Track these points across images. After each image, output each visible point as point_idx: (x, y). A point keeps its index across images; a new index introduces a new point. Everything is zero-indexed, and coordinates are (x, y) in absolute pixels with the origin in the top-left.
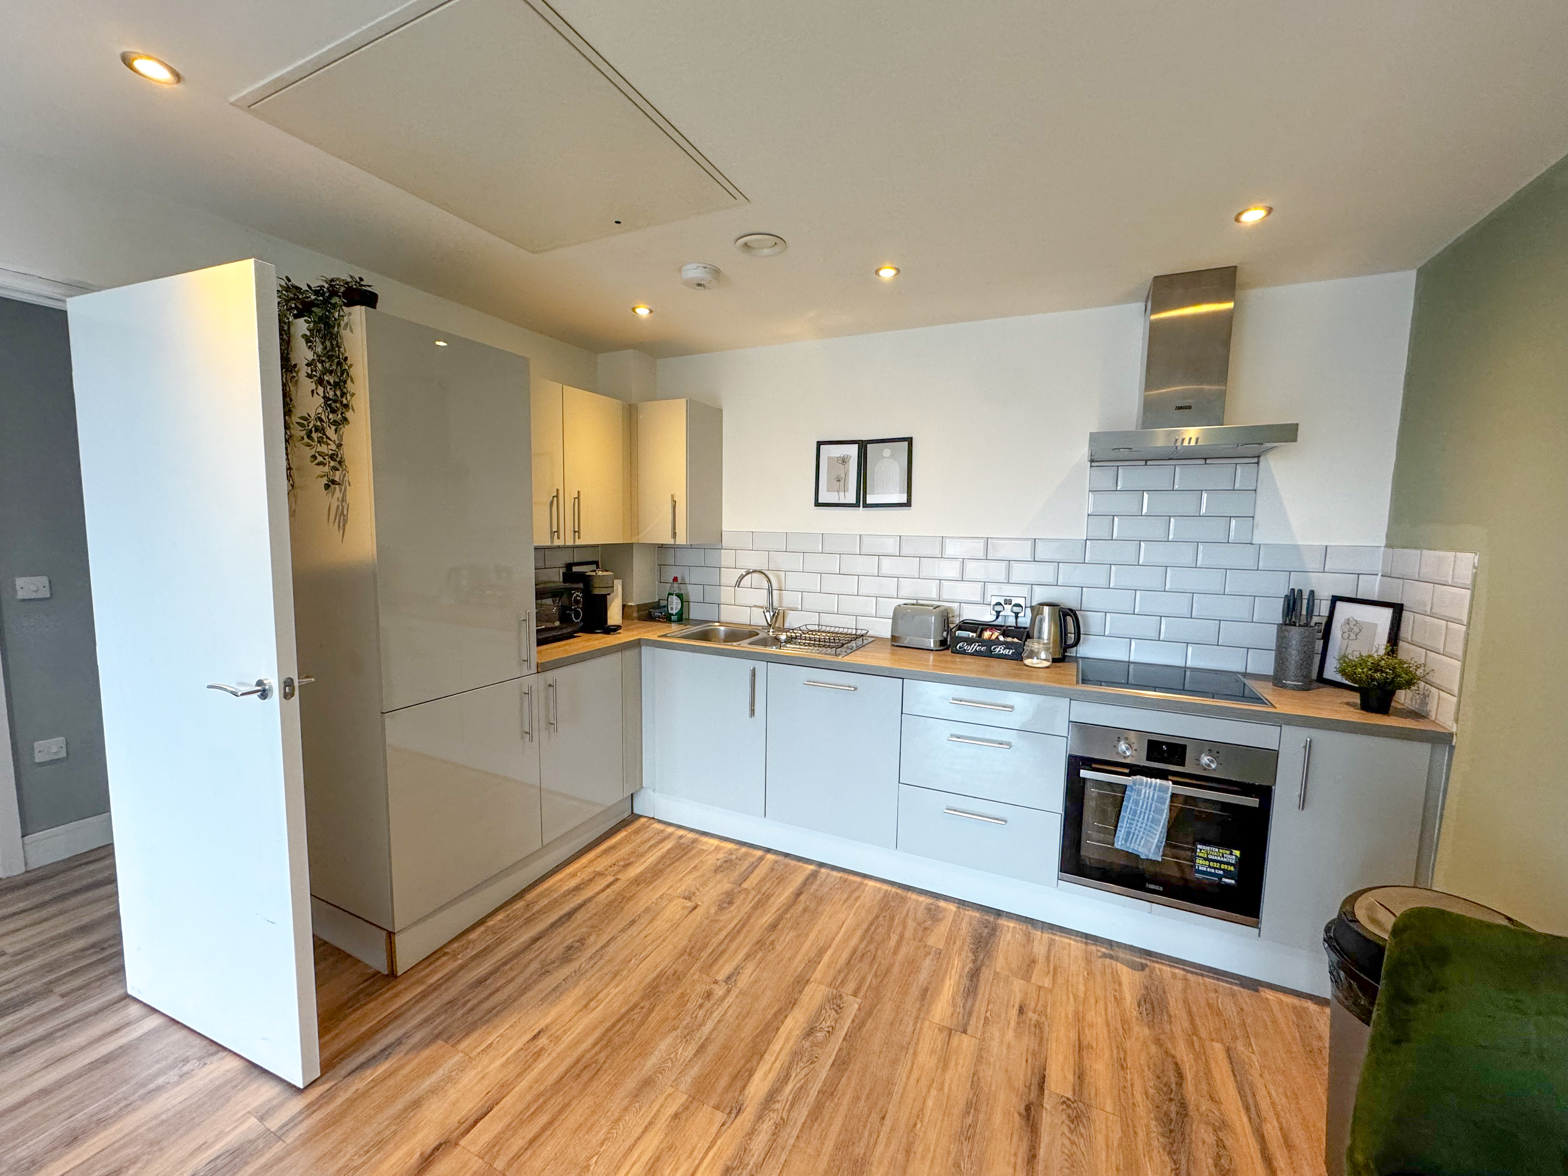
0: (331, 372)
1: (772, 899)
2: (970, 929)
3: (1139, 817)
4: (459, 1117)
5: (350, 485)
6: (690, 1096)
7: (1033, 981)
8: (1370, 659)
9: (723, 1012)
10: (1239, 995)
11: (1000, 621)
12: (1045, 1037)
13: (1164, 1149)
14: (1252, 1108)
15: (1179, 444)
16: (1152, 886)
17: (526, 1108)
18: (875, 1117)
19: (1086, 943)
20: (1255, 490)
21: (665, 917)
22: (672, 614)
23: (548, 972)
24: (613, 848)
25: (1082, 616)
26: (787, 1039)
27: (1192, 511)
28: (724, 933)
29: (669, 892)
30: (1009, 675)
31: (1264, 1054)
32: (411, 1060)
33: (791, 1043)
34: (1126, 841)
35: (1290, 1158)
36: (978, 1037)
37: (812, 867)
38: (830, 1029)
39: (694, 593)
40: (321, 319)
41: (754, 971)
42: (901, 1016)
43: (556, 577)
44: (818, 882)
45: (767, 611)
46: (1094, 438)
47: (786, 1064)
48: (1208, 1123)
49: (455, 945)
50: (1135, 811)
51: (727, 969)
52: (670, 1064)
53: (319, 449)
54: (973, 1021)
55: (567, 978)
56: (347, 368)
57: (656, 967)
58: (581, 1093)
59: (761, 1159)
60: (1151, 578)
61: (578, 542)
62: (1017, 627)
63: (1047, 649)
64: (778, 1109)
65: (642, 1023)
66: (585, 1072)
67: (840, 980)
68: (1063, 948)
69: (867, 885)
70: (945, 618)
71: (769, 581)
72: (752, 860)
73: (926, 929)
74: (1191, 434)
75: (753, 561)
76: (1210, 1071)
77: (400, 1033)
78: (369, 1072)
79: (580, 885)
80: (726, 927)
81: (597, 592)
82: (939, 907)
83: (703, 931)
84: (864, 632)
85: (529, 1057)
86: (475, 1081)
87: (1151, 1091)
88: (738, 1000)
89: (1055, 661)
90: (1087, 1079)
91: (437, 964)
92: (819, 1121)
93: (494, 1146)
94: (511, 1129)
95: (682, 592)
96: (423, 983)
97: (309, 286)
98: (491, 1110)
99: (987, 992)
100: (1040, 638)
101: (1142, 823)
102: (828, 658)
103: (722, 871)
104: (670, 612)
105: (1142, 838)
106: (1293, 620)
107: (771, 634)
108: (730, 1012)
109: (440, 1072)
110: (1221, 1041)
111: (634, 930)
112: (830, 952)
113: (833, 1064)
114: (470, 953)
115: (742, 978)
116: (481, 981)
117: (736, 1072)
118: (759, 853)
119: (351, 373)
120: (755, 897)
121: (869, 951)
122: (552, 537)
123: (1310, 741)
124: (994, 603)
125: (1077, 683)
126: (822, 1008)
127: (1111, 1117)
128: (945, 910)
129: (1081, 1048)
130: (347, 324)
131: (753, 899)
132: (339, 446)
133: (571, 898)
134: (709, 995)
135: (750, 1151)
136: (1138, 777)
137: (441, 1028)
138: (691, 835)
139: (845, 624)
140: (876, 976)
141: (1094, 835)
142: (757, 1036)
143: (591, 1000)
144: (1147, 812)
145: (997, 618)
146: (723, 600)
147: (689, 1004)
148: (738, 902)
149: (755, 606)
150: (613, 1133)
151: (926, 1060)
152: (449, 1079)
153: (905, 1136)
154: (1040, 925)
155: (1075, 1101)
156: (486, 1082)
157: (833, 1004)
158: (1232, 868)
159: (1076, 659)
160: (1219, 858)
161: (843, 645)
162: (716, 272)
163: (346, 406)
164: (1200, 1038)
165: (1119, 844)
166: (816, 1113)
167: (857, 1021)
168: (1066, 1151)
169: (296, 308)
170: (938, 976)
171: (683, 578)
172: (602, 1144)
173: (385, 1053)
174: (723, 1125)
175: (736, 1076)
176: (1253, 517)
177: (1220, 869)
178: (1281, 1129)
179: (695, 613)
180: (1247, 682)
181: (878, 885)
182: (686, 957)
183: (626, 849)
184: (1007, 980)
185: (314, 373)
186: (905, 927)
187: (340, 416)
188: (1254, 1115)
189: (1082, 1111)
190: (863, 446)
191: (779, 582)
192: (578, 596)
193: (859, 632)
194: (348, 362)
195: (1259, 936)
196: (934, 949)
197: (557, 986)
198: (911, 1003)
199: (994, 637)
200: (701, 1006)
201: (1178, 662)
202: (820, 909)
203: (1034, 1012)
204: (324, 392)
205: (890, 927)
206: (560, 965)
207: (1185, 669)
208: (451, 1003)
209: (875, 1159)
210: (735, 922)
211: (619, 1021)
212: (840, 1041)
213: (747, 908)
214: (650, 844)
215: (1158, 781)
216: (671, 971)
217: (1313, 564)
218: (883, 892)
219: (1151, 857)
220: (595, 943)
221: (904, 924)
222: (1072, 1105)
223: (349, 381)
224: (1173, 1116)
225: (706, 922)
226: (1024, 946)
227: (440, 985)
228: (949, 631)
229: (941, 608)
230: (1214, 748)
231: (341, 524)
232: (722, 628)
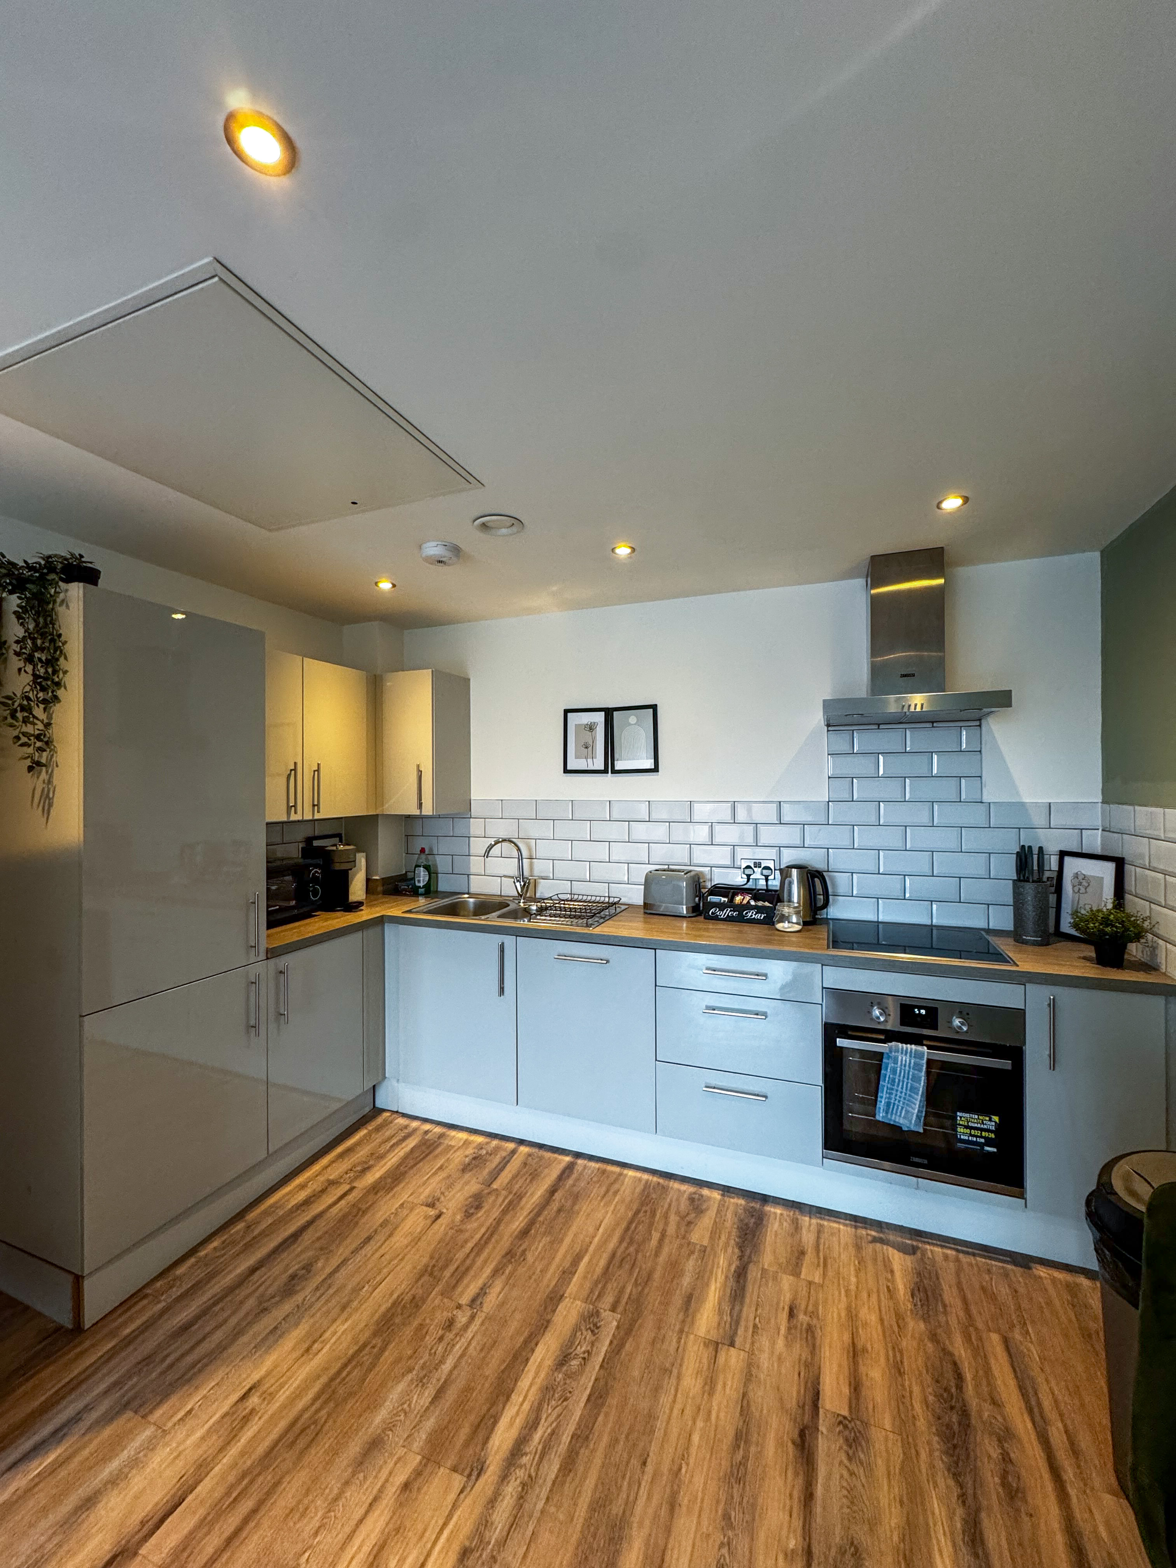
0: (42, 649)
1: (524, 1200)
2: (736, 1220)
3: (898, 1086)
4: (140, 1518)
5: (57, 766)
6: (423, 1457)
7: (803, 1276)
8: (1100, 914)
9: (466, 1344)
10: (1012, 1275)
11: (750, 885)
12: (817, 1344)
13: (949, 1470)
14: (1036, 1410)
15: (906, 710)
16: (916, 1160)
17: (226, 1494)
18: (635, 1462)
19: (856, 1227)
20: (980, 751)
21: (405, 1230)
22: (419, 887)
23: (266, 1309)
24: (349, 1150)
25: (829, 876)
26: (537, 1374)
27: (924, 772)
28: (470, 1245)
29: (409, 1199)
30: (759, 941)
31: (1042, 1342)
32: (90, 1441)
33: (542, 1375)
34: (887, 1113)
35: (1079, 1467)
36: (747, 1350)
37: (568, 1159)
38: (586, 1355)
39: (442, 864)
40: (35, 596)
41: (503, 1289)
42: (663, 1332)
43: (294, 852)
44: (574, 1176)
45: (518, 881)
46: (827, 705)
47: (536, 1404)
48: (991, 1434)
49: (158, 1284)
50: (893, 1080)
51: (472, 1289)
52: (402, 1417)
53: (24, 729)
54: (740, 1332)
55: (288, 1316)
56: (61, 644)
57: (391, 1294)
58: (295, 1464)
59: (505, 1533)
60: (892, 838)
61: (317, 816)
62: (767, 890)
63: (797, 913)
64: (525, 1465)
65: (373, 1365)
66: (301, 1437)
67: (597, 1293)
68: (832, 1234)
69: (626, 1175)
70: (696, 882)
71: (519, 849)
72: (504, 1154)
73: (689, 1223)
74: (918, 701)
75: (502, 829)
76: (990, 1369)
77: (80, 1405)
78: (35, 1463)
79: (310, 1197)
80: (472, 1238)
81: (338, 867)
82: (702, 1196)
83: (447, 1244)
84: (616, 900)
85: (236, 1423)
86: (169, 1461)
87: (931, 1398)
88: (484, 1328)
89: (805, 924)
90: (864, 1392)
91: (134, 1310)
92: (571, 1475)
93: (184, 1550)
94: (206, 1524)
95: (430, 863)
96: (114, 1337)
97: (25, 562)
98: (183, 1500)
99: (755, 1293)
100: (790, 901)
101: (901, 1092)
102: (579, 930)
103: (471, 1170)
104: (417, 884)
105: (902, 1108)
106: (1027, 875)
107: (522, 904)
108: (474, 1344)
109: (124, 1455)
110: (998, 1331)
111: (368, 1249)
112: (586, 1259)
113: (588, 1400)
114: (176, 1292)
115: (488, 1300)
116: (185, 1328)
117: (479, 1420)
118: (511, 1146)
119: (65, 651)
120: (506, 1198)
121: (629, 1254)
122: (289, 814)
123: (1054, 999)
124: (743, 866)
125: (828, 947)
126: (576, 1329)
127: (891, 1435)
128: (709, 1199)
129: (855, 1353)
130: (63, 601)
131: (503, 1201)
132: (48, 725)
133: (299, 1215)
134: (450, 1324)
135: (492, 1523)
136: (894, 1043)
137: (130, 1394)
138: (438, 1130)
139: (598, 892)
140: (636, 1284)
141: (857, 1106)
142: (503, 1372)
143: (314, 1342)
144: (906, 1080)
145: (748, 881)
146: (473, 870)
147: (427, 1337)
148: (486, 1206)
149: (505, 876)
150: (330, 1517)
151: (691, 1383)
152: (135, 1463)
153: (669, 1485)
154: (807, 1209)
155: (852, 1419)
156: (180, 1463)
157: (590, 1323)
158: (993, 1136)
159: (826, 921)
160: (979, 1126)
161: (595, 914)
162: (456, 550)
163: (58, 684)
164: (976, 1329)
165: (880, 1116)
166: (568, 1465)
167: (615, 1342)
168: (845, 1484)
169: (10, 584)
170: (702, 1278)
171: (431, 849)
172: (316, 1533)
173: (58, 1435)
174: (462, 1492)
175: (479, 1425)
176: (981, 777)
177: (981, 1137)
178: (1066, 1432)
179: (443, 886)
180: (990, 938)
181: (638, 1174)
182: (426, 1278)
183: (362, 1153)
184: (775, 1278)
185: (24, 651)
186: (666, 1224)
187: (50, 694)
188: (1038, 1418)
189: (860, 1432)
190: (609, 713)
191: (530, 849)
192: (316, 872)
193: (611, 900)
194: (63, 639)
195: (1026, 1206)
196: (698, 1246)
197: (276, 1328)
198: (674, 1315)
199: (745, 902)
200: (441, 1339)
201: (925, 920)
202: (576, 1208)
203: (805, 1314)
204: (34, 670)
205: (651, 1224)
206: (280, 1301)
207: (931, 927)
208: (148, 1360)
209: (635, 1520)
210: (483, 1230)
211: (345, 1365)
212: (597, 1368)
213: (496, 1213)
214: (391, 1143)
215: (913, 1046)
216: (408, 1298)
217: (1038, 819)
218: (643, 1182)
219: (913, 1128)
220: (323, 1268)
221: (666, 1216)
222: (849, 1426)
223: (62, 659)
224: (956, 1427)
225: (451, 1232)
226: (792, 1235)
227: (136, 1337)
228: (701, 896)
229: (692, 873)
230: (964, 1009)
231: (46, 808)
232: (471, 900)
